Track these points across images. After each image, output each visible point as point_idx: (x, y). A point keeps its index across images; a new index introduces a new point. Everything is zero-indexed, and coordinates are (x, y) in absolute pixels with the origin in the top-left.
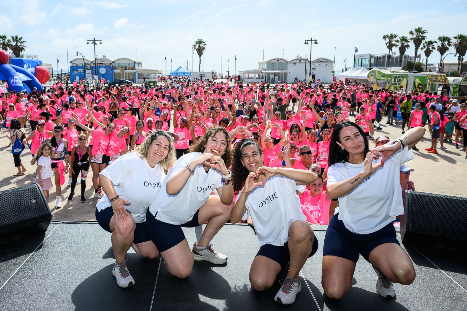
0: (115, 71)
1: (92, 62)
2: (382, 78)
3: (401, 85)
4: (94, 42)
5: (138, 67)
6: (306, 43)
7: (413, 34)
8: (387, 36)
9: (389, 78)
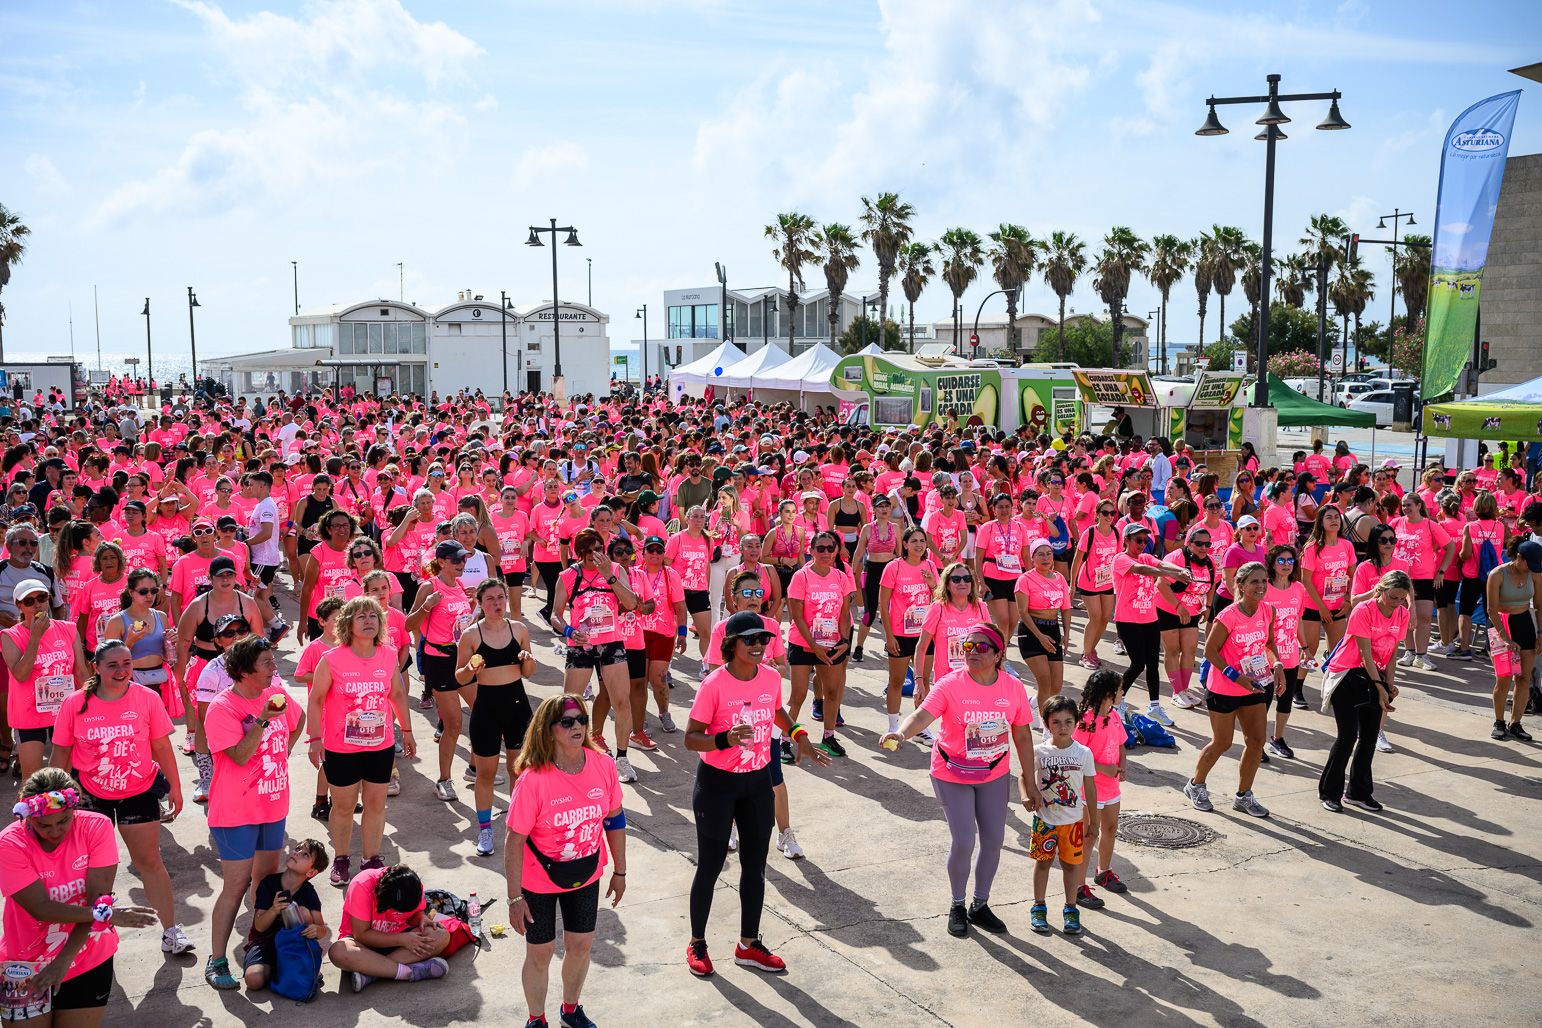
2: (894, 387)
3: (975, 412)
6: (534, 241)
7: (868, 217)
8: (783, 220)
9: (924, 388)
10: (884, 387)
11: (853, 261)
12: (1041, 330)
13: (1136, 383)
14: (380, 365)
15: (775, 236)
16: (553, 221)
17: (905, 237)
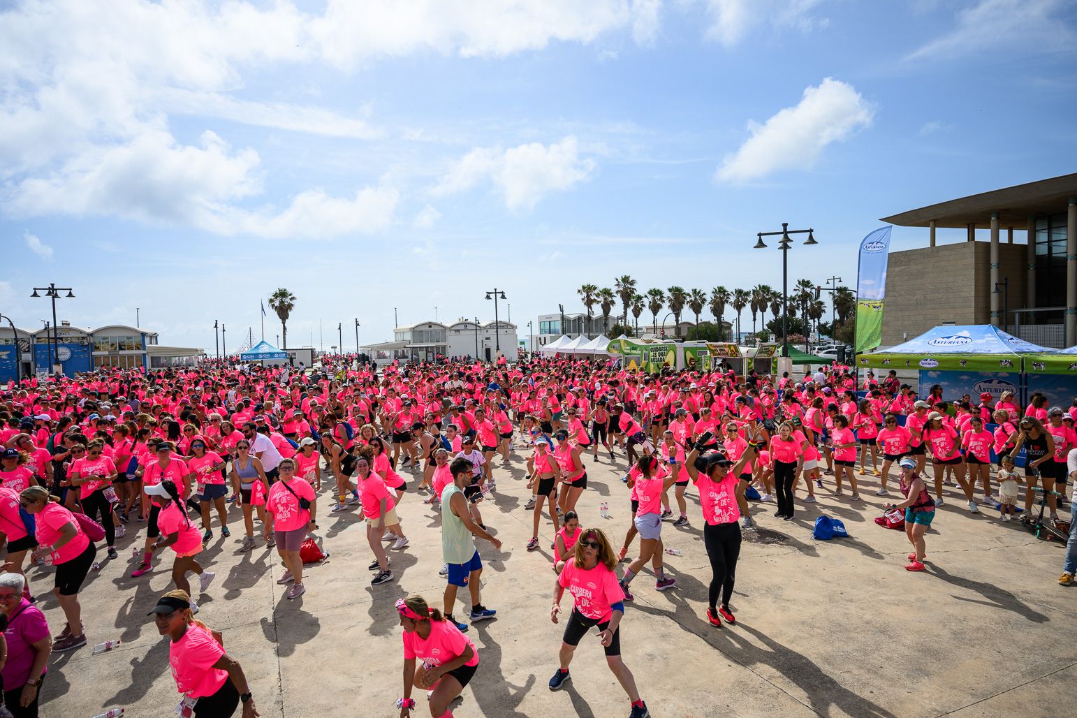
0: (93, 353)
1: (33, 336)
2: (633, 351)
3: (666, 361)
4: (52, 292)
5: (151, 343)
6: (488, 297)
7: (618, 285)
8: (584, 287)
9: (645, 352)
10: (629, 351)
11: (613, 302)
12: (689, 328)
13: (732, 348)
14: (428, 347)
15: (582, 293)
16: (495, 289)
17: (633, 292)
